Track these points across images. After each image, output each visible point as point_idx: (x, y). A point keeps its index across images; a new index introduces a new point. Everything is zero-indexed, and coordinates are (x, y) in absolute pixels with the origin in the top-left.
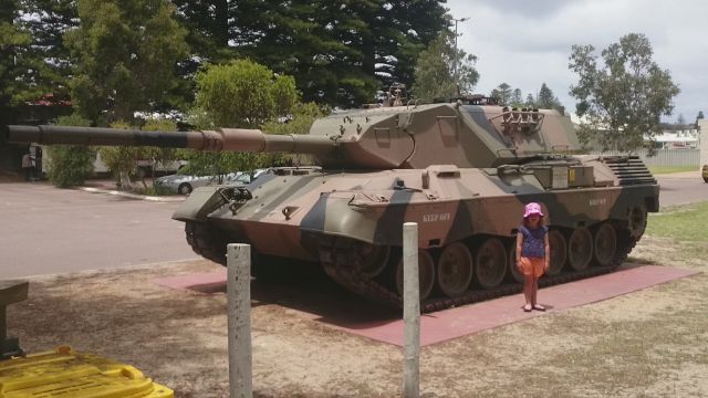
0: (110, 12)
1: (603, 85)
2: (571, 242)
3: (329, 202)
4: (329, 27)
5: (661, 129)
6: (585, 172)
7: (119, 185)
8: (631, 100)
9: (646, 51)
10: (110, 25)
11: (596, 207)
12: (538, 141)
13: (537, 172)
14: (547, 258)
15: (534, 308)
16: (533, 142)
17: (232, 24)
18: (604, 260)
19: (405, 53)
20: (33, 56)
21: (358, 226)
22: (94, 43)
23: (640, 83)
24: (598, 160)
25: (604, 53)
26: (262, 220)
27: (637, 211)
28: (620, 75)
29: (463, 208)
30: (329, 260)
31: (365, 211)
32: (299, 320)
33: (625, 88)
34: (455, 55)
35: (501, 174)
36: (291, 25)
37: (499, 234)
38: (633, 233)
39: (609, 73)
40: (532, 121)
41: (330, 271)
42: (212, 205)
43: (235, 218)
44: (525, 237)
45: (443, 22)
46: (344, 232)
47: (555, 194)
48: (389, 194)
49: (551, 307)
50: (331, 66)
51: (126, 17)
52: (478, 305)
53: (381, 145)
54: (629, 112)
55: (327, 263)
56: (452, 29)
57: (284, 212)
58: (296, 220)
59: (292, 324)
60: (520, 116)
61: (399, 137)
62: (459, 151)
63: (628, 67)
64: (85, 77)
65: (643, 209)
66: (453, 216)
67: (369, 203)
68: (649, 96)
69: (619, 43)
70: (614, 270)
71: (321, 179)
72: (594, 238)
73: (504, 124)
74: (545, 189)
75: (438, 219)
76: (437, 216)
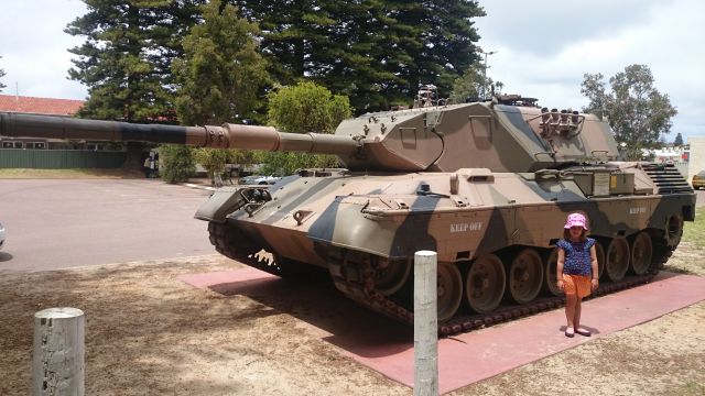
0: (207, 45)
1: (610, 106)
2: (609, 251)
3: (341, 207)
4: (383, 62)
5: (659, 146)
6: (626, 178)
7: (213, 182)
8: (633, 120)
9: (648, 79)
10: (206, 56)
11: (636, 216)
12: (578, 145)
13: (577, 179)
14: (596, 275)
15: (576, 332)
16: (572, 146)
17: (308, 60)
18: (639, 270)
19: (443, 81)
20: (152, 82)
21: (372, 237)
22: (194, 70)
23: (642, 105)
24: (636, 167)
25: (612, 80)
26: (275, 225)
27: (673, 219)
28: (625, 98)
29: (497, 217)
30: (339, 275)
31: (381, 219)
33: (628, 109)
35: (539, 179)
36: (352, 59)
37: (536, 245)
38: (670, 242)
39: (615, 97)
40: (571, 124)
41: (342, 287)
42: (231, 206)
43: (250, 220)
46: (354, 245)
47: (595, 202)
48: (410, 200)
51: (219, 50)
53: (406, 146)
54: (631, 130)
55: (337, 277)
56: (482, 62)
57: (295, 217)
58: (306, 227)
59: (296, 346)
60: (560, 118)
61: (426, 137)
62: (493, 155)
63: (632, 92)
64: (187, 98)
65: (680, 217)
66: (486, 225)
67: (386, 210)
68: (649, 116)
69: (624, 72)
70: (650, 281)
71: (342, 181)
72: (631, 248)
73: (543, 126)
74: (586, 196)
75: (468, 229)
76: (466, 226)
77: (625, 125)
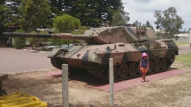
0: (30, 2)
1: (163, 21)
2: (155, 63)
3: (89, 53)
4: (89, 5)
5: (179, 33)
6: (159, 44)
7: (33, 48)
8: (171, 25)
9: (175, 11)
10: (30, 5)
11: (161, 54)
12: (146, 36)
13: (145, 45)
14: (148, 68)
15: (144, 81)
17: (63, 5)
18: (163, 68)
19: (110, 12)
20: (9, 14)
21: (97, 59)
22: (26, 10)
23: (173, 20)
24: (162, 41)
25: (163, 12)
26: (71, 58)
27: (172, 55)
28: (168, 18)
29: (126, 54)
30: (89, 68)
31: (99, 55)
32: (81, 84)
33: (169, 22)
34: (124, 13)
35: (136, 45)
36: (79, 5)
37: (135, 61)
38: (171, 61)
39: (165, 18)
40: (144, 31)
41: (90, 71)
42: (58, 54)
43: (64, 57)
44: (142, 62)
45: (120, 4)
46: (93, 61)
47: (150, 51)
48: (106, 51)
49: (149, 81)
50: (89, 16)
51: (34, 3)
52: (130, 80)
53: (103, 37)
54: (170, 28)
56: (123, 6)
57: (77, 55)
58: (80, 57)
59: (79, 86)
60: (141, 29)
61: (108, 35)
62: (124, 39)
63: (170, 16)
64: (24, 19)
65: (174, 54)
66: (123, 56)
67: (100, 53)
68: (176, 24)
69: (168, 10)
70: (166, 71)
71: (87, 47)
72: (161, 62)
73: (137, 32)
74: (148, 49)
75: (119, 57)
76: (118, 57)
77: (169, 27)
